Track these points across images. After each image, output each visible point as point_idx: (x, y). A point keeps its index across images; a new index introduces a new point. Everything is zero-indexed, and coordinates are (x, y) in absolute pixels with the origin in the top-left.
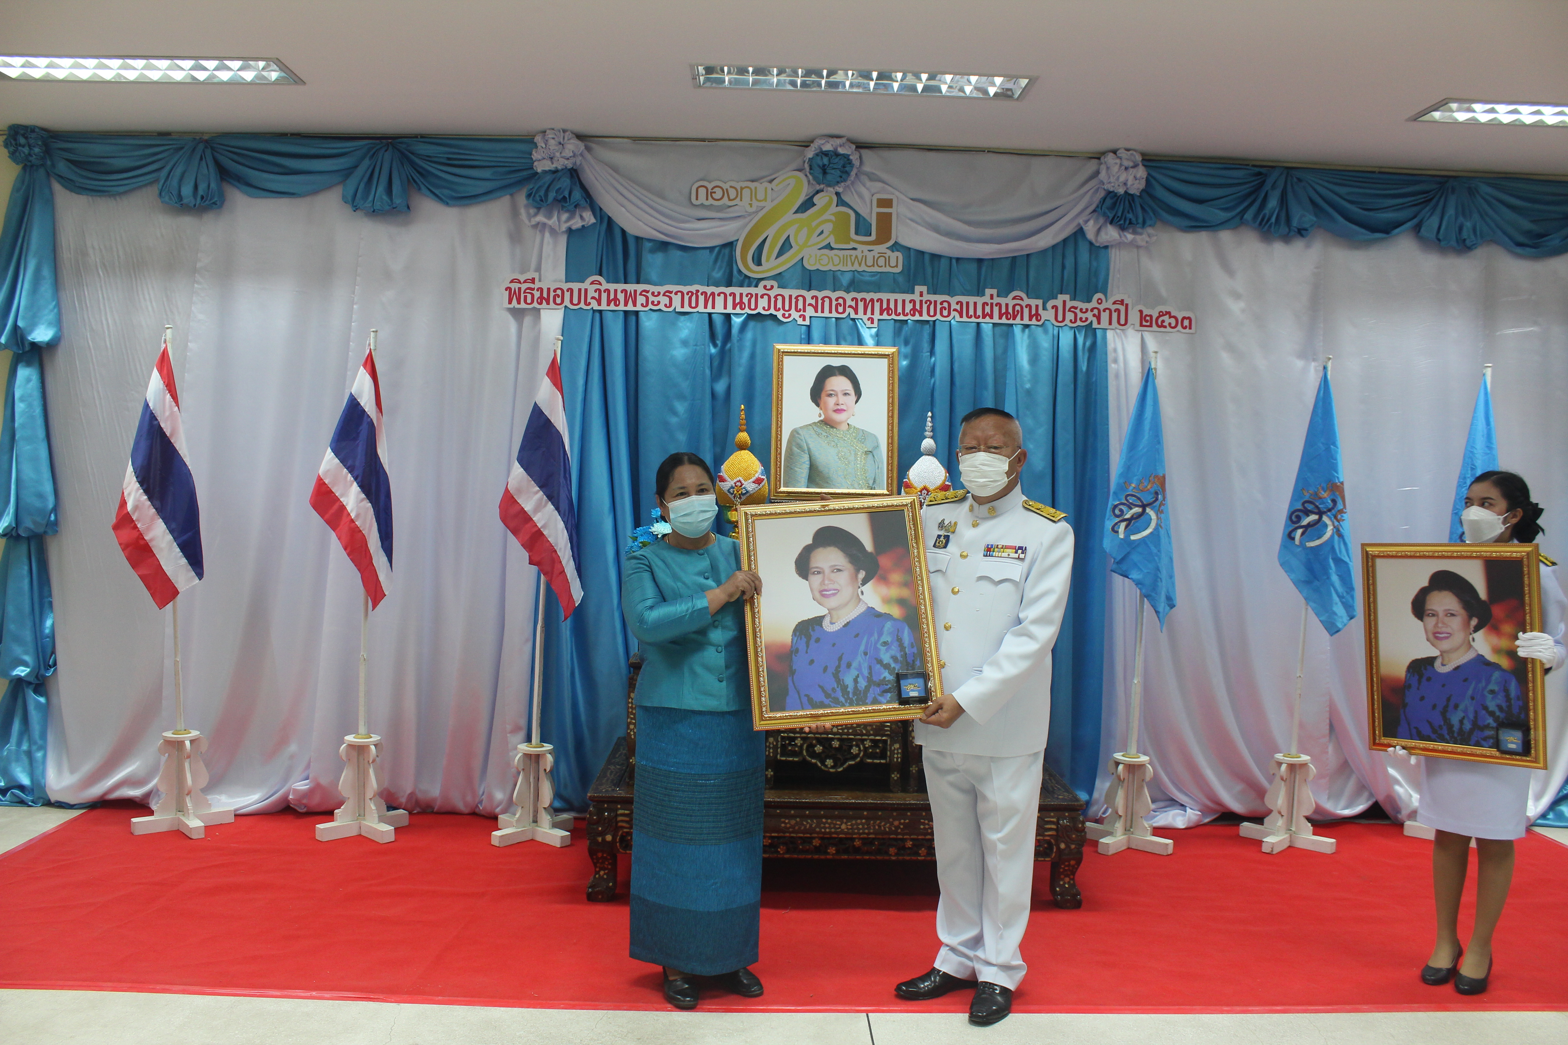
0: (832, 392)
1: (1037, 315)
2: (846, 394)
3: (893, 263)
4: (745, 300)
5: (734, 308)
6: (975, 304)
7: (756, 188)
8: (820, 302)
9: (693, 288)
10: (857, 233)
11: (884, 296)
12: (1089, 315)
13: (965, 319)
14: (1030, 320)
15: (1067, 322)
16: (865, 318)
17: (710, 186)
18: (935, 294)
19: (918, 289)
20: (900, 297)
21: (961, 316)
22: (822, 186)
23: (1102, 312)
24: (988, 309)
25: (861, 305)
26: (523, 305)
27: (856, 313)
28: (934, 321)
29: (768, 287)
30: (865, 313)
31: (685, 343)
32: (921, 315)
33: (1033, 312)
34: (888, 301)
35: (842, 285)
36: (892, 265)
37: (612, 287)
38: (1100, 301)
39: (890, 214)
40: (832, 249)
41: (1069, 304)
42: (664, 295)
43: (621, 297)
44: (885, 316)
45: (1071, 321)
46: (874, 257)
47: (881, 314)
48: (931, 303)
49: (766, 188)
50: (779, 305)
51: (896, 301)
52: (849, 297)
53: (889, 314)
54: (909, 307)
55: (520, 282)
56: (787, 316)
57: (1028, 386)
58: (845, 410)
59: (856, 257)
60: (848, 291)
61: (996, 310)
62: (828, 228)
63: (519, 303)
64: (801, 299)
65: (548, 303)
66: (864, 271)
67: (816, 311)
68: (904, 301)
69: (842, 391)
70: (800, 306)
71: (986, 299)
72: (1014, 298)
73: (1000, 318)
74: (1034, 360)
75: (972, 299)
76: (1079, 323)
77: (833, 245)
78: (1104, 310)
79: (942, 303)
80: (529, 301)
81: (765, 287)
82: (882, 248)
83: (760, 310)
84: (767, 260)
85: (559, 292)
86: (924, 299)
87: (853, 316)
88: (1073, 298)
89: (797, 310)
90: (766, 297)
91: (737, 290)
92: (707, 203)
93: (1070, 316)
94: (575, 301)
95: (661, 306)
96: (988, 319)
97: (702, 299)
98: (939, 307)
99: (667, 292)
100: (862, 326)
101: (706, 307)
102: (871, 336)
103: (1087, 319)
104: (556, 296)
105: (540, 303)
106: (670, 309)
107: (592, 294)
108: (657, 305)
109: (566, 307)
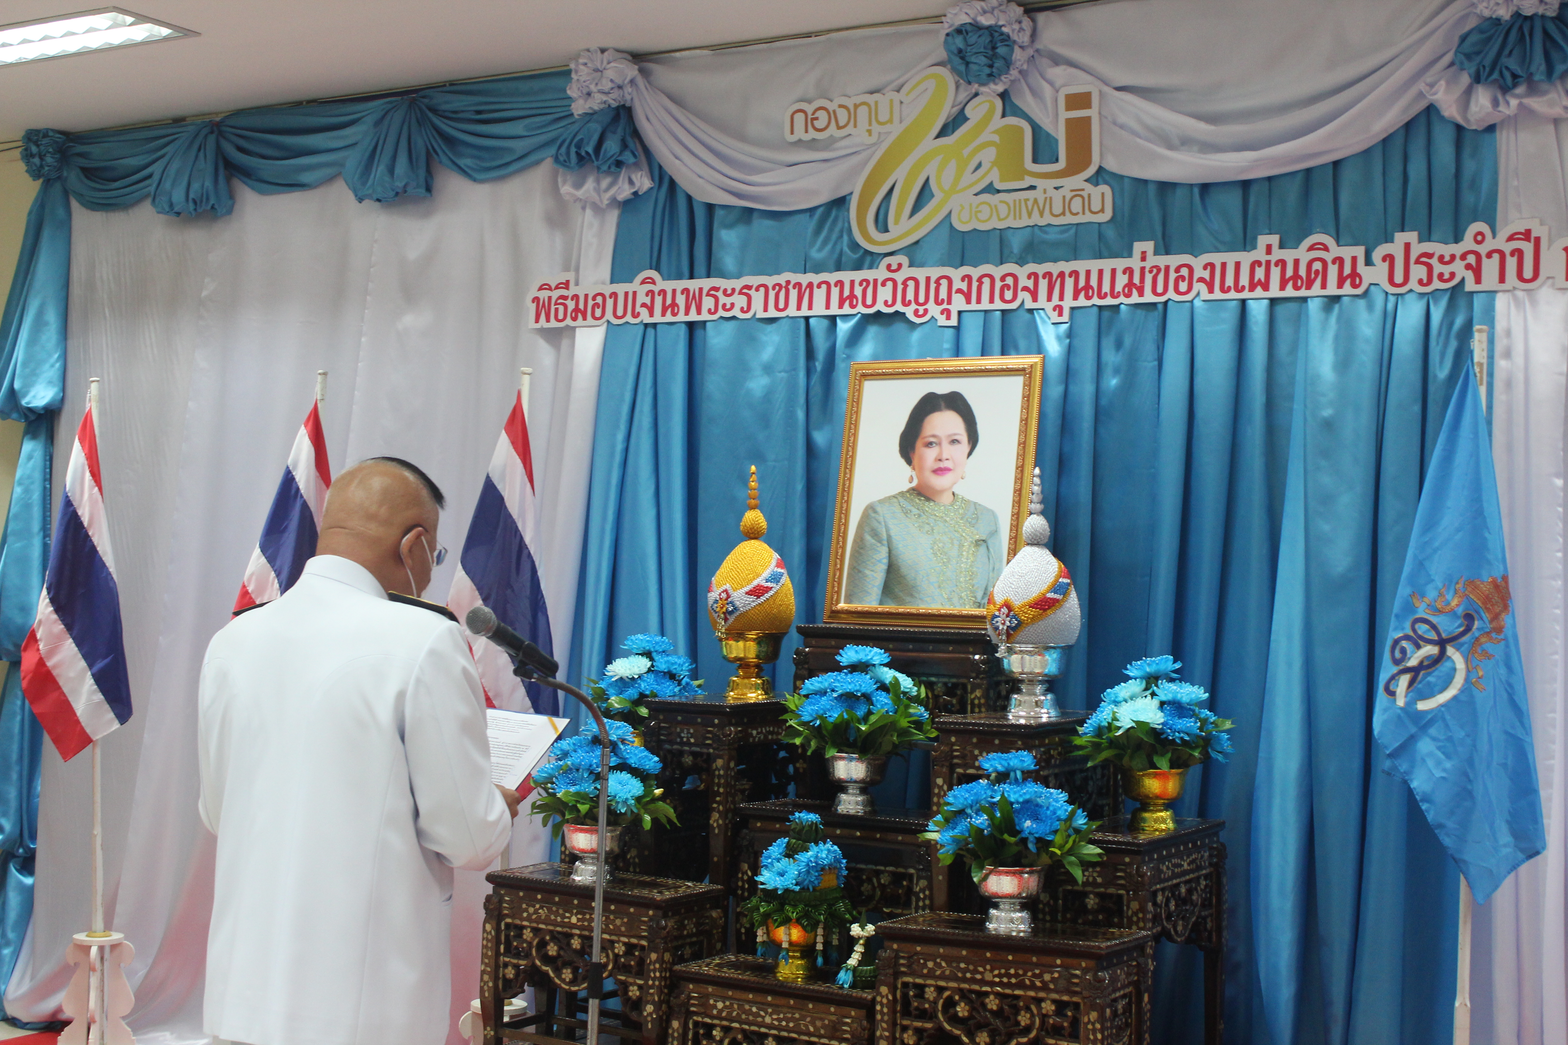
0: (932, 439)
1: (1355, 275)
2: (954, 442)
3: (1096, 206)
4: (858, 291)
5: (841, 306)
6: (1238, 265)
7: (876, 103)
8: (975, 285)
9: (781, 279)
10: (1035, 161)
11: (1080, 266)
12: (1458, 267)
13: (1218, 295)
14: (1340, 285)
15: (1413, 284)
16: (1049, 306)
17: (810, 108)
18: (1167, 253)
19: (1139, 247)
20: (1107, 264)
21: (1211, 291)
23: (1485, 261)
24: (1260, 273)
25: (1043, 284)
26: (553, 324)
27: (1035, 300)
28: (1166, 303)
29: (894, 267)
30: (1049, 299)
31: (768, 369)
32: (1141, 294)
33: (1347, 270)
34: (1088, 273)
35: (1012, 252)
36: (1094, 209)
37: (669, 285)
38: (1479, 238)
39: (1088, 119)
40: (998, 191)
41: (1417, 249)
42: (741, 293)
43: (681, 300)
44: (1082, 301)
45: (1420, 282)
46: (1064, 197)
47: (1075, 298)
48: (1159, 270)
49: (891, 101)
50: (910, 296)
51: (1101, 272)
52: (1022, 272)
53: (1088, 298)
54: (1122, 281)
55: (550, 289)
56: (921, 312)
57: (1327, 413)
58: (948, 470)
59: (1036, 201)
60: (1021, 262)
61: (1276, 272)
62: (988, 156)
63: (548, 320)
64: (944, 282)
65: (585, 319)
66: (1049, 225)
67: (969, 302)
68: (1114, 271)
69: (950, 436)
70: (943, 294)
71: (1259, 254)
72: (1311, 248)
73: (1283, 288)
74: (1344, 363)
75: (1230, 258)
76: (1437, 284)
77: (998, 186)
78: (1489, 255)
79: (1177, 270)
80: (561, 317)
81: (889, 267)
82: (1078, 181)
83: (880, 307)
85: (599, 300)
86: (1148, 264)
87: (1029, 305)
88: (1426, 237)
89: (938, 302)
90: (890, 284)
91: (846, 276)
92: (806, 137)
93: (1418, 272)
94: (620, 313)
95: (736, 312)
96: (1259, 292)
97: (793, 294)
98: (1173, 276)
99: (745, 287)
100: (1044, 321)
101: (799, 308)
102: (1059, 338)
103: (1453, 275)
104: (596, 305)
105: (574, 319)
106: (748, 316)
107: (642, 298)
108: (731, 309)
109: (608, 323)
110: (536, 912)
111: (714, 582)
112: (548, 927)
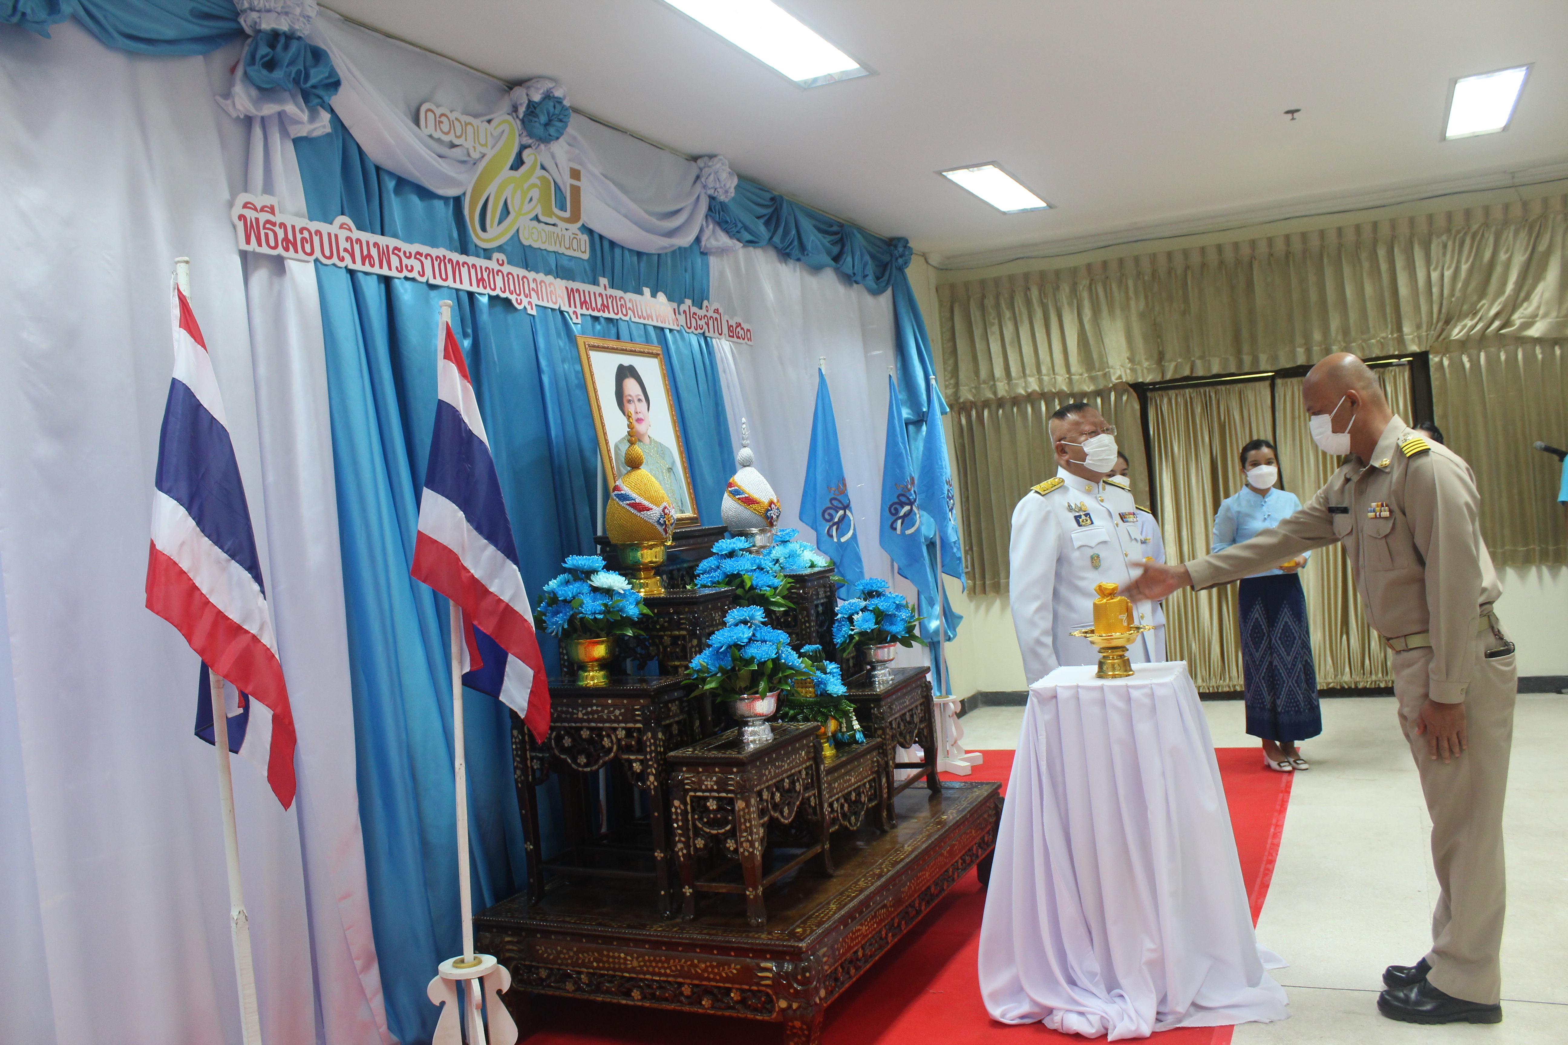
4: (485, 275)
5: (477, 285)
6: (640, 303)
8: (539, 286)
9: (441, 252)
11: (581, 287)
12: (703, 322)
13: (637, 318)
15: (693, 328)
18: (616, 288)
19: (602, 281)
20: (590, 289)
21: (635, 315)
22: (530, 141)
24: (649, 309)
25: (565, 294)
26: (265, 250)
27: (564, 303)
28: (618, 320)
29: (500, 262)
32: (609, 311)
33: (674, 315)
34: (583, 292)
35: (548, 268)
37: (365, 236)
38: (707, 309)
41: (692, 310)
42: (416, 258)
43: (374, 252)
44: (584, 310)
47: (581, 306)
48: (613, 298)
50: (512, 287)
51: (589, 293)
53: (587, 309)
54: (599, 301)
55: (254, 210)
56: (518, 300)
60: (556, 277)
61: (653, 310)
63: (260, 244)
64: (526, 281)
65: (296, 251)
68: (595, 294)
70: (526, 290)
71: (645, 299)
72: (661, 300)
73: (658, 320)
74: (683, 367)
75: (637, 298)
76: (699, 330)
77: (541, 218)
78: (710, 318)
79: (620, 300)
80: (271, 242)
81: (498, 260)
83: (498, 291)
84: (491, 227)
85: (306, 235)
86: (607, 292)
88: (693, 304)
90: (501, 275)
91: (475, 261)
93: (693, 322)
94: (326, 252)
95: (415, 274)
96: (650, 320)
97: (449, 268)
98: (619, 303)
99: (418, 253)
100: (570, 320)
101: (454, 281)
103: (702, 326)
104: (303, 240)
105: (287, 249)
106: (424, 280)
107: (343, 244)
108: (411, 271)
109: (316, 261)
110: (770, 772)
111: (646, 503)
112: (774, 781)
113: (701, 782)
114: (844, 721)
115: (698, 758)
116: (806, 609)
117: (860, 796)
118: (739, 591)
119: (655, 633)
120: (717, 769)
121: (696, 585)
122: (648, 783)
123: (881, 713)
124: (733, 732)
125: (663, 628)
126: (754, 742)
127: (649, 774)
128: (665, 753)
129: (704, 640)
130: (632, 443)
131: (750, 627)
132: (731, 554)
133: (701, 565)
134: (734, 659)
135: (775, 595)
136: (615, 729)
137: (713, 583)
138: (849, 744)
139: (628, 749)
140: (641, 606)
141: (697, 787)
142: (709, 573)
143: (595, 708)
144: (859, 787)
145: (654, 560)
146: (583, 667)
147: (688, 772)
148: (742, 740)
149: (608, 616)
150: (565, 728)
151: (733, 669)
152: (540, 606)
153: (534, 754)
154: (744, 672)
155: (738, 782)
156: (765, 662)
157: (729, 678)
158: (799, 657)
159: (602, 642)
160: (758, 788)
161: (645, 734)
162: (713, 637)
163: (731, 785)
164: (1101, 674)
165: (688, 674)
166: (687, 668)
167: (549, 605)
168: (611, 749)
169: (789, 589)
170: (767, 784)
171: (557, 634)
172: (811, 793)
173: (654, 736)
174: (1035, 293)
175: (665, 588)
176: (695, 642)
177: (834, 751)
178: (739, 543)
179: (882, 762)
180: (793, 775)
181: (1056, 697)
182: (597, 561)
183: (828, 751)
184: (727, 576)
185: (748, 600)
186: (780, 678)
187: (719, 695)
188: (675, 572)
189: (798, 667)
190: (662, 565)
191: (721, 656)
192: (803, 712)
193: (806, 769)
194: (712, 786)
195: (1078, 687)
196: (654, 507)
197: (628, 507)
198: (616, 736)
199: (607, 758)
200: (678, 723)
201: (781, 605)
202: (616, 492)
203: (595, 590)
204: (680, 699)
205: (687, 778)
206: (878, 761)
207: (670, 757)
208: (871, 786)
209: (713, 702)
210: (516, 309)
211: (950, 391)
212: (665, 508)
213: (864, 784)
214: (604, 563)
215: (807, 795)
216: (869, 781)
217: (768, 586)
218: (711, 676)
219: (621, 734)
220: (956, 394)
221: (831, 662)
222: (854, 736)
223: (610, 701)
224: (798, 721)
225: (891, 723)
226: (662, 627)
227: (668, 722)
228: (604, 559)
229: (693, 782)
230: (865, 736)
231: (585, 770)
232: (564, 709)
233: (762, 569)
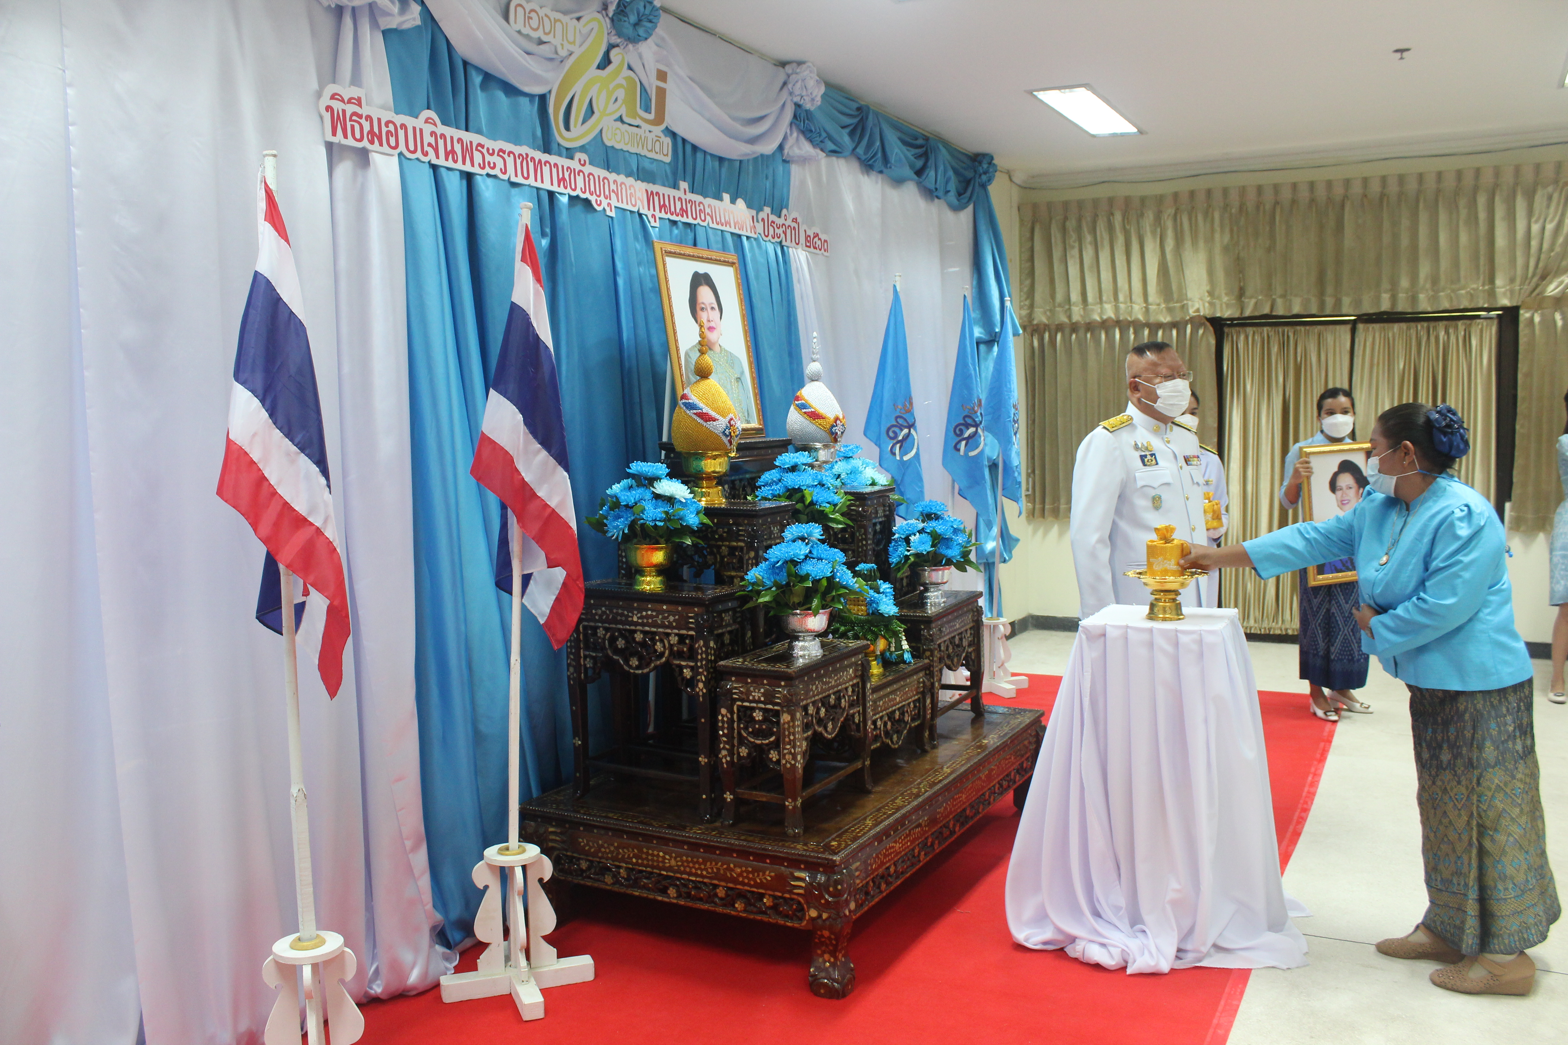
1: (754, 226)
4: (567, 175)
5: (558, 185)
6: (719, 208)
8: (619, 188)
9: (524, 150)
11: (661, 190)
12: (781, 231)
13: (715, 224)
14: (751, 231)
16: (649, 213)
18: (696, 193)
19: (682, 185)
20: (670, 192)
21: (713, 221)
22: (619, 41)
24: (727, 216)
25: (645, 197)
26: (350, 142)
27: (643, 206)
28: (697, 225)
29: (582, 162)
30: (649, 207)
32: (687, 215)
33: (752, 223)
34: (663, 195)
35: (630, 170)
37: (449, 131)
38: (785, 218)
41: (770, 218)
42: (499, 155)
43: (458, 148)
44: (663, 214)
45: (772, 236)
47: (660, 210)
48: (692, 203)
50: (592, 188)
51: (669, 197)
52: (637, 185)
53: (665, 212)
54: (678, 205)
55: (342, 101)
56: (598, 201)
60: (637, 179)
61: (732, 217)
63: (345, 136)
64: (606, 182)
65: (381, 144)
67: (618, 199)
68: (674, 198)
70: (607, 191)
71: (724, 204)
72: (739, 207)
73: (735, 226)
75: (717, 204)
76: (776, 238)
77: (625, 119)
78: (788, 227)
79: (699, 205)
80: (357, 134)
81: (580, 160)
82: (658, 130)
83: (578, 191)
84: (575, 126)
85: (392, 128)
86: (687, 197)
87: (641, 209)
88: (772, 212)
90: (582, 175)
91: (557, 161)
93: (771, 230)
94: (411, 146)
95: (497, 171)
96: (728, 227)
97: (531, 167)
98: (698, 208)
99: (501, 150)
101: (535, 180)
103: (780, 235)
104: (388, 133)
105: (372, 142)
106: (506, 177)
107: (428, 139)
108: (493, 168)
109: (401, 154)
110: (817, 688)
111: (713, 414)
112: (820, 696)
113: (748, 693)
114: (893, 641)
115: (748, 669)
116: (865, 527)
117: (904, 715)
118: (799, 506)
119: (713, 542)
120: (765, 682)
121: (757, 497)
122: (697, 690)
123: (930, 635)
124: (783, 645)
125: (721, 538)
126: (803, 656)
127: (698, 681)
128: (716, 661)
129: (761, 552)
130: (702, 353)
131: (807, 544)
132: (794, 469)
133: (763, 477)
134: (789, 575)
135: (834, 512)
136: (668, 635)
137: (774, 496)
138: (897, 664)
139: (680, 655)
140: (702, 516)
141: (744, 697)
142: (770, 485)
143: (649, 613)
144: (904, 706)
145: (718, 470)
146: (640, 571)
147: (737, 681)
148: (792, 654)
149: (668, 524)
150: (619, 630)
151: (788, 584)
152: (602, 509)
153: (587, 653)
154: (799, 588)
155: (785, 696)
156: (820, 579)
157: (783, 592)
158: (853, 577)
159: (661, 549)
160: (805, 702)
161: (697, 641)
162: (770, 551)
163: (778, 698)
164: (1152, 615)
165: (743, 586)
166: (743, 579)
167: (611, 509)
168: (662, 655)
169: (849, 506)
170: (813, 699)
171: (617, 537)
172: (855, 710)
173: (706, 645)
174: (1118, 218)
175: (726, 498)
176: (752, 554)
177: (881, 670)
178: (802, 458)
179: (928, 683)
180: (839, 691)
181: (1104, 635)
182: (661, 469)
183: (876, 669)
184: (788, 490)
185: (807, 515)
186: (834, 597)
187: (773, 608)
188: (737, 483)
189: (852, 586)
190: (725, 474)
191: (777, 571)
192: (853, 630)
193: (852, 686)
194: (759, 697)
195: (1127, 627)
196: (721, 418)
197: (695, 417)
198: (669, 641)
199: (658, 662)
200: (730, 632)
201: (839, 522)
202: (684, 401)
203: (657, 497)
204: (734, 610)
205: (736, 688)
206: (924, 682)
207: (720, 666)
208: (915, 706)
209: (767, 613)
210: (595, 210)
211: (1024, 312)
212: (732, 419)
213: (909, 704)
214: (668, 471)
215: (851, 712)
216: (914, 701)
217: (828, 503)
218: (766, 590)
219: (674, 640)
220: (1030, 316)
221: (885, 581)
222: (902, 655)
223: (665, 607)
224: (848, 638)
225: (939, 645)
226: (721, 536)
227: (720, 631)
228: (668, 467)
229: (741, 692)
230: (913, 656)
231: (637, 672)
232: (620, 611)
233: (823, 485)
